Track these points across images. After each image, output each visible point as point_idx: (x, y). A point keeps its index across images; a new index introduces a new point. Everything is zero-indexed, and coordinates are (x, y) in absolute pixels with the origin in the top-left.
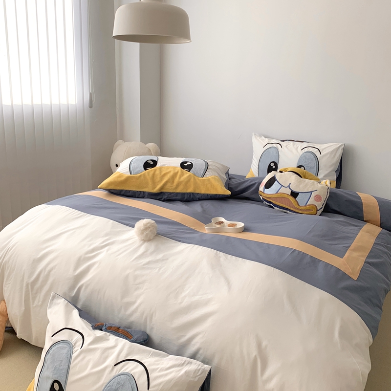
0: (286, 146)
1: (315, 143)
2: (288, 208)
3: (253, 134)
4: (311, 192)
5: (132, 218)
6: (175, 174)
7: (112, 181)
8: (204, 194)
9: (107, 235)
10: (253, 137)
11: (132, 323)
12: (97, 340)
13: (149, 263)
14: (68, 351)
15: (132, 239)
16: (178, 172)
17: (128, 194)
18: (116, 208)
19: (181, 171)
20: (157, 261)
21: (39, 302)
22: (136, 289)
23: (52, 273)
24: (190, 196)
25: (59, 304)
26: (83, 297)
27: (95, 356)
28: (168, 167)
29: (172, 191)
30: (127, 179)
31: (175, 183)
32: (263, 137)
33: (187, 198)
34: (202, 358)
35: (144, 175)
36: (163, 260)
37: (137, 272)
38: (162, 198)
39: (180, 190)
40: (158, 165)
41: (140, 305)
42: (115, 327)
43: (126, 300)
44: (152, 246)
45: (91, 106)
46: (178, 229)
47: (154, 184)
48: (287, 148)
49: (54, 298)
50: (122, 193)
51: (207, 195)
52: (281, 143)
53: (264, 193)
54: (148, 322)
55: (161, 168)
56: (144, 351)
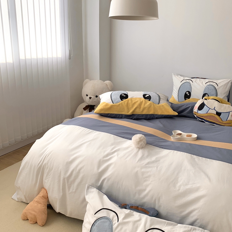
0: (195, 81)
1: (214, 79)
2: (215, 122)
3: (173, 74)
4: (229, 112)
5: (123, 133)
6: (141, 103)
7: (102, 108)
8: (160, 115)
9: (112, 145)
10: (173, 75)
11: (145, 203)
12: (127, 216)
13: (148, 163)
14: (109, 224)
15: (131, 147)
16: (142, 101)
17: (112, 116)
18: (110, 126)
19: (145, 100)
20: (153, 162)
21: (73, 189)
22: (145, 181)
23: (82, 171)
24: (151, 116)
25: (93, 192)
26: (106, 186)
27: (129, 227)
28: (136, 98)
29: (139, 114)
30: (111, 107)
31: (142, 109)
32: (179, 76)
33: (149, 118)
34: (199, 225)
35: (122, 103)
36: (157, 161)
37: (143, 170)
38: (133, 118)
39: (145, 113)
40: (129, 97)
41: (150, 191)
42: (135, 206)
43: (139, 188)
44: (146, 152)
45: (70, 59)
46: (155, 139)
47: (128, 109)
48: (196, 83)
49: (88, 188)
50: (109, 115)
51: (162, 115)
52: (192, 79)
53: (198, 113)
54: (157, 202)
55: (131, 99)
56: (161, 222)
